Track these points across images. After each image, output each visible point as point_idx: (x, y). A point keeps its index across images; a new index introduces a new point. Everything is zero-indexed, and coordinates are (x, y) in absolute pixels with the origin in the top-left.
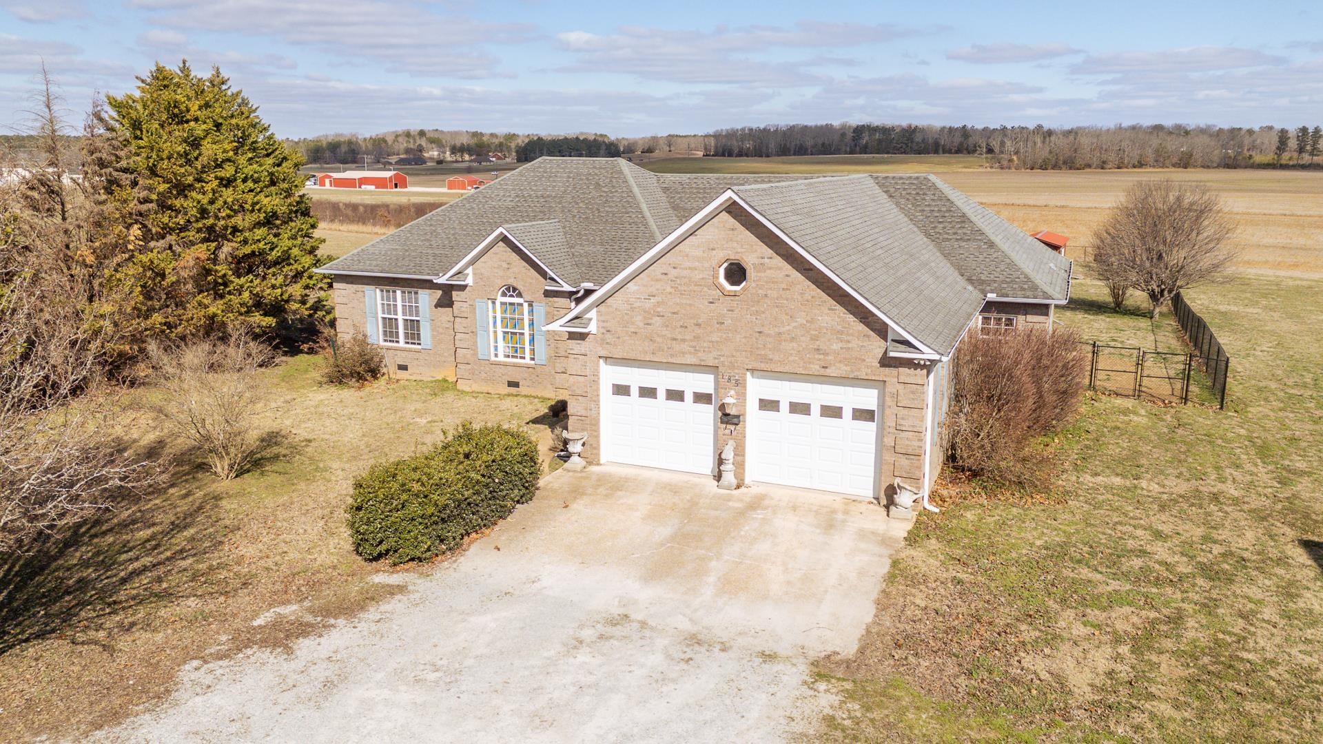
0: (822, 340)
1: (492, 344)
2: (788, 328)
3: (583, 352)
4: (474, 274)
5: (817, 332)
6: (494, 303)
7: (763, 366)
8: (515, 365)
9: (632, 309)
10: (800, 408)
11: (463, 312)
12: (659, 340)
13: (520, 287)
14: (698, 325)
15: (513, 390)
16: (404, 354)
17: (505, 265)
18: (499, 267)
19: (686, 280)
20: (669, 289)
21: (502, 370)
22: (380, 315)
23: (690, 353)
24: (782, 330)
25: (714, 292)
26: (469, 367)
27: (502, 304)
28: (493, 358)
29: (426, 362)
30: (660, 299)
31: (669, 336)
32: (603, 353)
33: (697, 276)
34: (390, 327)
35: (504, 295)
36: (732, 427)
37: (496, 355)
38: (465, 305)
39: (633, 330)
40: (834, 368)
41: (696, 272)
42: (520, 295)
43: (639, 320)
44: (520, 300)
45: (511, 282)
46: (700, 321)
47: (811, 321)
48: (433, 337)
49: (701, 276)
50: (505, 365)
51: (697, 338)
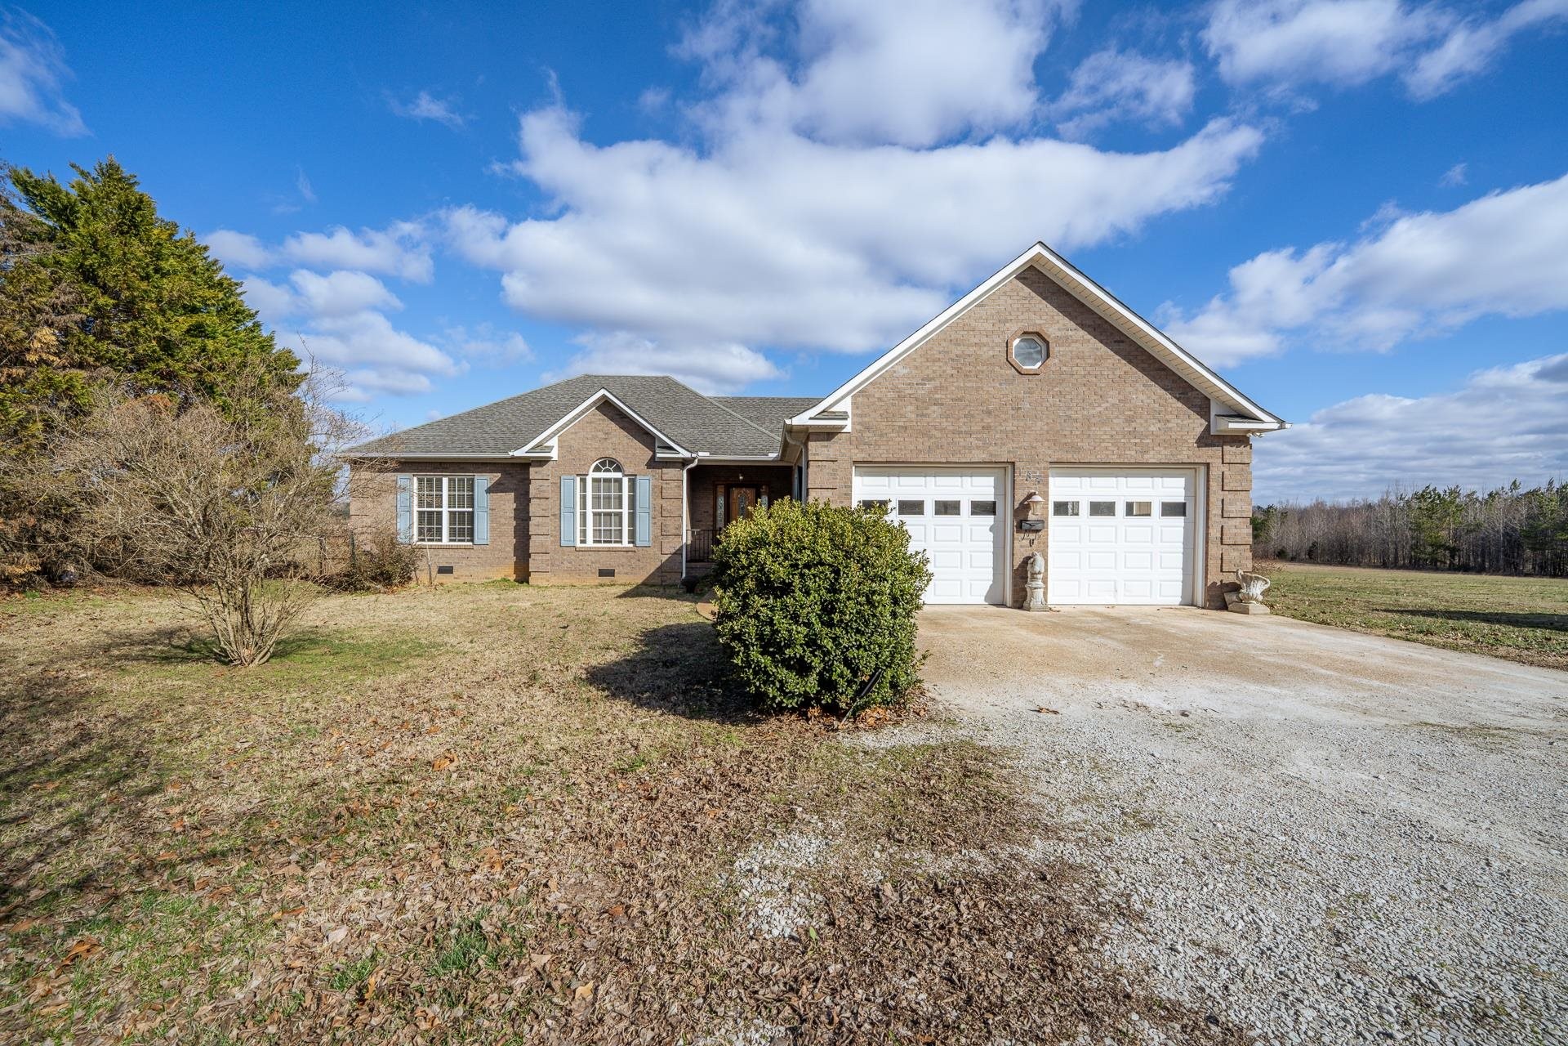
0: (1138, 421)
1: (578, 528)
2: (1099, 409)
3: (832, 457)
4: (560, 447)
5: (1132, 413)
6: (583, 481)
7: (1069, 457)
8: (609, 550)
9: (901, 397)
10: (1102, 509)
11: (544, 491)
12: (937, 434)
13: (620, 459)
14: (989, 413)
15: (606, 580)
16: (447, 553)
17: (601, 435)
18: (594, 438)
19: (972, 359)
20: (950, 371)
21: (593, 557)
22: (416, 509)
23: (978, 447)
24: (1092, 412)
25: (1008, 372)
26: (547, 557)
27: (595, 480)
28: (579, 545)
29: (480, 560)
30: (937, 383)
31: (951, 428)
32: (860, 457)
33: (986, 353)
34: (430, 523)
35: (597, 469)
36: (1032, 536)
37: (583, 542)
38: (546, 483)
39: (902, 424)
40: (1152, 453)
41: (985, 349)
42: (618, 469)
43: (909, 410)
44: (618, 475)
45: (610, 453)
46: (991, 408)
47: (1124, 401)
48: (493, 529)
49: (991, 353)
50: (598, 550)
51: (987, 428)
